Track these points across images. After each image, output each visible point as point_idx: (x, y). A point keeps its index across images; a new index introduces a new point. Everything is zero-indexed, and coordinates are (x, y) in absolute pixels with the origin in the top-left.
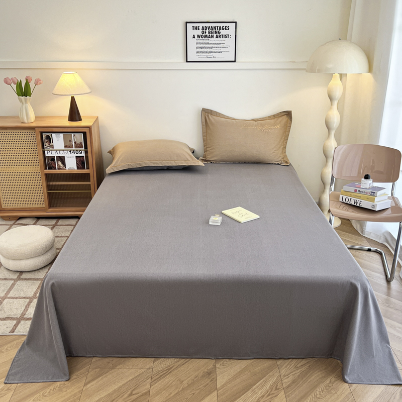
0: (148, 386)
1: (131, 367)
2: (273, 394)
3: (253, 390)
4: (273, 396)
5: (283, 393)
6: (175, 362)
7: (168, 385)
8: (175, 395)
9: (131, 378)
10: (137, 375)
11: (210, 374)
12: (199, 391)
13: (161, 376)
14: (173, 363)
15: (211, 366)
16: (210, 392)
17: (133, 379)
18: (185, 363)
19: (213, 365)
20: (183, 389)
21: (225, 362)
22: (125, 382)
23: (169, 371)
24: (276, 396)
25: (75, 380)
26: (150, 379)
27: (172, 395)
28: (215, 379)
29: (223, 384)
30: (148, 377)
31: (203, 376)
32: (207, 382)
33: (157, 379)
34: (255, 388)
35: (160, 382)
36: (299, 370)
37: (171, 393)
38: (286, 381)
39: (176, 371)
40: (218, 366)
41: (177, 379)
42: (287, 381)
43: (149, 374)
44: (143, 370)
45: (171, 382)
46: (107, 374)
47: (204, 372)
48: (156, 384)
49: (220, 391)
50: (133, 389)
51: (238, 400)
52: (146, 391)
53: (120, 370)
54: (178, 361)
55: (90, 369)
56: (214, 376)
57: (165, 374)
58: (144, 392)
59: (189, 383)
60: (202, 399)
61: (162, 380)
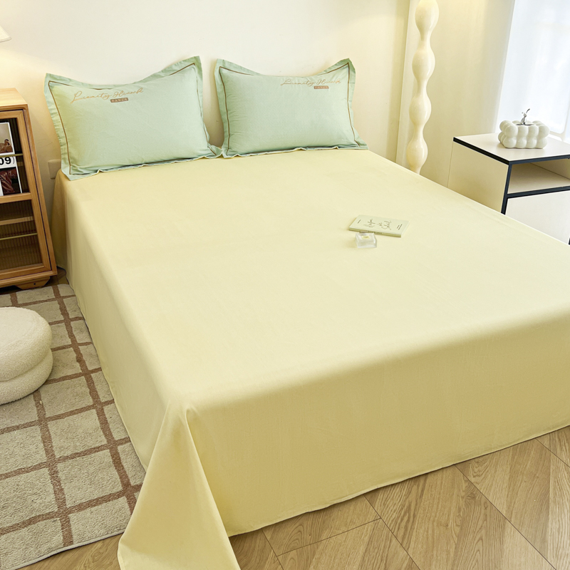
0: (402, 553)
1: (344, 529)
3: (555, 502)
7: (430, 539)
8: (456, 553)
9: (362, 549)
10: (366, 539)
11: (473, 496)
12: (483, 532)
13: (406, 528)
14: (404, 498)
15: (464, 485)
16: (503, 528)
17: (367, 550)
18: (423, 491)
19: (466, 481)
20: (459, 537)
22: (359, 558)
23: (409, 515)
26: (394, 540)
27: (452, 555)
28: (488, 502)
29: (505, 506)
30: (387, 536)
31: (468, 505)
32: (483, 511)
33: (405, 534)
34: (554, 497)
35: (414, 538)
37: (448, 552)
39: (421, 511)
40: (473, 480)
41: (435, 524)
43: (385, 532)
44: (370, 527)
45: (430, 532)
46: (317, 556)
47: (463, 497)
48: (412, 544)
49: (512, 519)
50: (383, 565)
51: (550, 525)
52: (406, 562)
53: (331, 540)
54: (409, 493)
55: (280, 558)
56: (483, 498)
57: (408, 520)
58: (405, 565)
59: (459, 523)
60: (502, 542)
61: (414, 534)
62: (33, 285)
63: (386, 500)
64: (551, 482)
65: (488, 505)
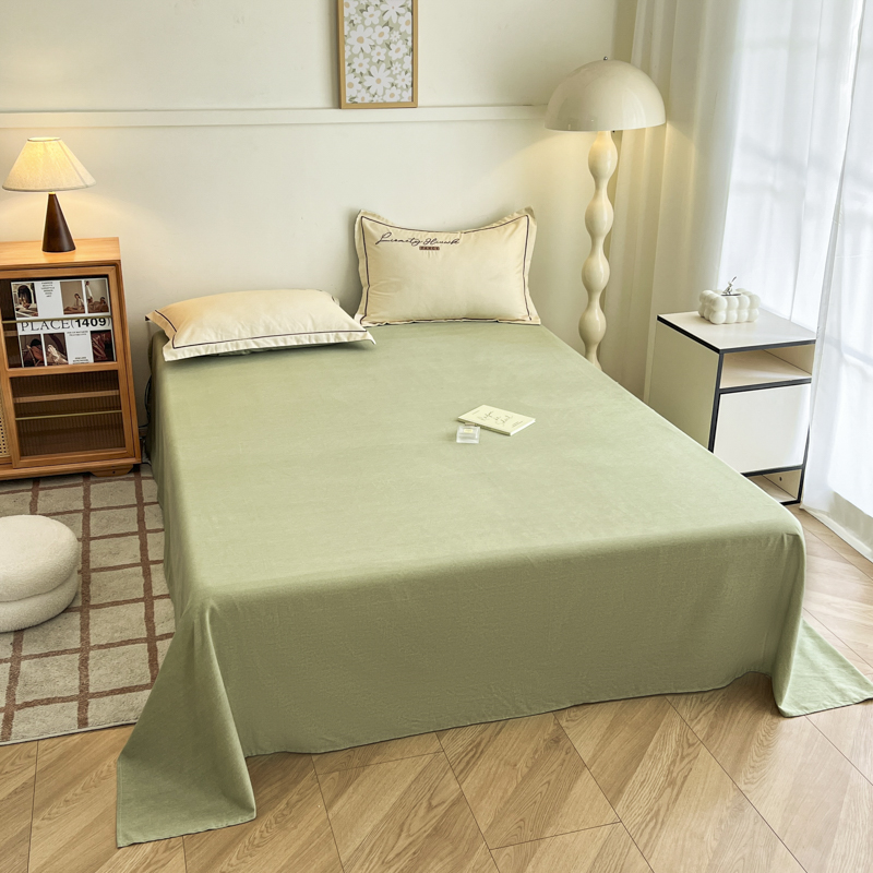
0: (454, 786)
1: (399, 757)
2: (688, 755)
3: (651, 756)
4: (691, 757)
5: (703, 750)
6: (481, 732)
7: (491, 776)
8: (515, 792)
9: (412, 777)
10: (419, 769)
11: (558, 740)
12: (554, 777)
13: (468, 763)
14: (477, 734)
15: (552, 728)
16: (578, 774)
17: (416, 779)
18: (501, 729)
19: (555, 725)
20: (524, 779)
21: (572, 714)
22: (406, 785)
23: (476, 752)
24: (695, 758)
25: (300, 804)
26: (451, 771)
27: (509, 794)
28: (572, 749)
29: (590, 754)
30: (444, 769)
31: (547, 748)
32: (562, 756)
33: (462, 771)
34: (653, 752)
35: (472, 774)
36: (711, 706)
37: (506, 791)
38: (698, 727)
39: (491, 749)
40: (564, 723)
41: (503, 762)
42: (700, 728)
43: (443, 763)
44: (427, 759)
45: (494, 769)
46: (359, 779)
47: (545, 740)
48: (469, 780)
49: (593, 768)
50: (428, 795)
51: (634, 778)
52: (456, 795)
53: (381, 766)
54: (484, 730)
55: (320, 777)
56: (568, 744)
57: (473, 756)
58: (452, 798)
59: (530, 765)
60: (570, 789)
61: (475, 769)
62: (111, 473)
63: (457, 735)
64: (657, 735)
65: (571, 750)
